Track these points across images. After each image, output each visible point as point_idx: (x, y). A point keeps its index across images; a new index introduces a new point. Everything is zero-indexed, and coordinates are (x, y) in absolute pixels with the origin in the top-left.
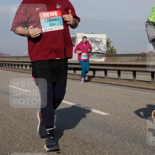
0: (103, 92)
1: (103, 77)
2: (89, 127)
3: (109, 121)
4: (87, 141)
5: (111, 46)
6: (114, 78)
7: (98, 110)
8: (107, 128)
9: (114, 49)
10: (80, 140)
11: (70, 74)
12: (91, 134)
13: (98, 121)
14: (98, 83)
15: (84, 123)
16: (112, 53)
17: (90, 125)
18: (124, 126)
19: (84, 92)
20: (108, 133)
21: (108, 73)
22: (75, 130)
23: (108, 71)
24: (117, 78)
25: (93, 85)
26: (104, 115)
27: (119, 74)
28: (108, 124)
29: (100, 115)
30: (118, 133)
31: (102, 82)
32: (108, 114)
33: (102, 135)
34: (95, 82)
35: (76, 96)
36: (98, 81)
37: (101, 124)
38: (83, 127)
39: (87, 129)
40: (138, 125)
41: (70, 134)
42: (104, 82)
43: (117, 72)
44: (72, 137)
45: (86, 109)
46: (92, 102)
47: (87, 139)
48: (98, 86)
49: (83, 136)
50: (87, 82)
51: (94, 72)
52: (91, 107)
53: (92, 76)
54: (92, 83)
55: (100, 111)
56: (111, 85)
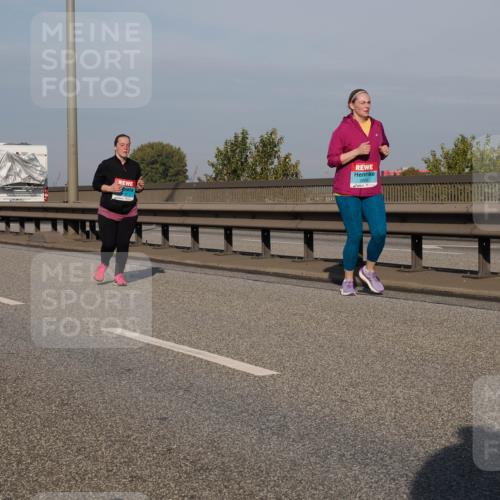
0: (257, 302)
1: (258, 255)
2: (213, 414)
3: (276, 395)
4: (206, 460)
5: (282, 154)
6: (294, 257)
7: (243, 361)
8: (271, 418)
9: (293, 162)
10: (185, 458)
11: (151, 245)
12: (220, 437)
13: (242, 396)
14: (241, 274)
15: (195, 402)
16: (284, 175)
17: (214, 409)
18: (327, 411)
19: (197, 302)
20: (273, 434)
21: (272, 241)
22: (166, 427)
23: (272, 234)
24: (302, 255)
25: (226, 279)
26: (260, 377)
27: (309, 243)
28: (275, 404)
29: (248, 375)
30: (308, 435)
31: (253, 268)
32: (275, 373)
33: (254, 442)
34: (231, 270)
35: (169, 314)
36: (240, 267)
37: (250, 404)
38: (192, 416)
39: (206, 423)
40: (370, 406)
41: (151, 441)
42: (262, 269)
43: (302, 235)
44: (158, 449)
45: (205, 358)
46: (221, 334)
47: (205, 453)
48: (240, 282)
49: (193, 445)
50: (207, 271)
51: (229, 238)
52: (218, 352)
53: (222, 251)
54: (220, 272)
55: (248, 362)
56: (283, 279)
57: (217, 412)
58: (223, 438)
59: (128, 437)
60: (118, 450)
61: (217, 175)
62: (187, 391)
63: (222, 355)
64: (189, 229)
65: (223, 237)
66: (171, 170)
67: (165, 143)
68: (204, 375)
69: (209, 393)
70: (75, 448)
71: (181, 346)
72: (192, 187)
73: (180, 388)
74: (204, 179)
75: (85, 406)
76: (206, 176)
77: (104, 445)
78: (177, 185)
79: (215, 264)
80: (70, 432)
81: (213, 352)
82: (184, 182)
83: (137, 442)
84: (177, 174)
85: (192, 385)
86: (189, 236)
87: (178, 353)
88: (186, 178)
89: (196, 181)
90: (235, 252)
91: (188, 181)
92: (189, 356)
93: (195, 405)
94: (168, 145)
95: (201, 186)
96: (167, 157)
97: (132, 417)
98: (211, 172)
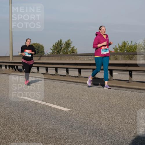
0: (65, 89)
1: (65, 76)
2: (52, 122)
3: (70, 116)
4: (50, 135)
5: (72, 46)
6: (75, 76)
7: (61, 106)
8: (69, 123)
9: (75, 49)
10: (44, 134)
11: (34, 73)
12: (54, 128)
13: (60, 117)
14: (60, 81)
15: (47, 118)
16: (73, 52)
17: (52, 120)
18: (85, 121)
19: (47, 89)
20: (70, 127)
21: (69, 72)
22: (39, 126)
23: (69, 69)
24: (78, 76)
25: (56, 83)
26: (66, 111)
27: (80, 72)
28: (70, 119)
29: (62, 110)
30: (80, 128)
31: (64, 79)
32: (70, 110)
33: (64, 130)
34: (57, 80)
36: (60, 79)
37: (63, 119)
38: (46, 122)
39: (50, 124)
40: (98, 120)
41: (34, 129)
43: (78, 70)
44: (36, 132)
45: (50, 106)
46: (54, 98)
47: (50, 133)
48: (60, 84)
49: (46, 131)
50: (50, 80)
51: (56, 71)
52: (53, 104)
53: (54, 74)
54: (54, 81)
55: (62, 107)
56: (72, 83)
57: (53, 121)
58: (55, 129)
59: (28, 128)
60: (25, 132)
61: (53, 52)
62: (44, 115)
63: (55, 104)
64: (45, 68)
65: (55, 70)
66: (40, 51)
67: (38, 43)
68: (50, 110)
69: (51, 116)
70: (12, 132)
71: (43, 102)
72: (46, 56)
73: (43, 114)
74: (49, 54)
75: (15, 119)
76: (50, 53)
77: (20, 131)
78: (42, 55)
79: (53, 78)
80: (11, 127)
81: (52, 104)
82: (43, 54)
83: (30, 130)
84: (41, 52)
85: (46, 113)
86: (45, 70)
87: (42, 104)
88: (44, 53)
89: (47, 54)
90: (58, 75)
91: (45, 54)
92: (45, 105)
93: (47, 119)
94: (39, 44)
95: (48, 56)
96: (38, 47)
97: (29, 123)
98: (51, 51)
